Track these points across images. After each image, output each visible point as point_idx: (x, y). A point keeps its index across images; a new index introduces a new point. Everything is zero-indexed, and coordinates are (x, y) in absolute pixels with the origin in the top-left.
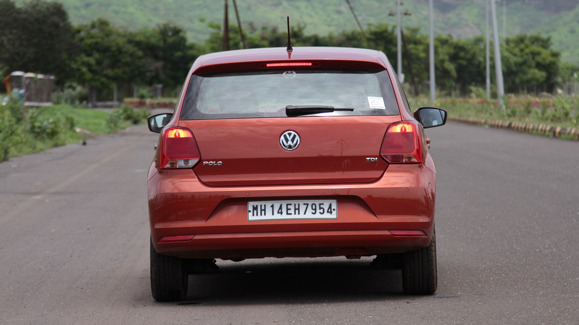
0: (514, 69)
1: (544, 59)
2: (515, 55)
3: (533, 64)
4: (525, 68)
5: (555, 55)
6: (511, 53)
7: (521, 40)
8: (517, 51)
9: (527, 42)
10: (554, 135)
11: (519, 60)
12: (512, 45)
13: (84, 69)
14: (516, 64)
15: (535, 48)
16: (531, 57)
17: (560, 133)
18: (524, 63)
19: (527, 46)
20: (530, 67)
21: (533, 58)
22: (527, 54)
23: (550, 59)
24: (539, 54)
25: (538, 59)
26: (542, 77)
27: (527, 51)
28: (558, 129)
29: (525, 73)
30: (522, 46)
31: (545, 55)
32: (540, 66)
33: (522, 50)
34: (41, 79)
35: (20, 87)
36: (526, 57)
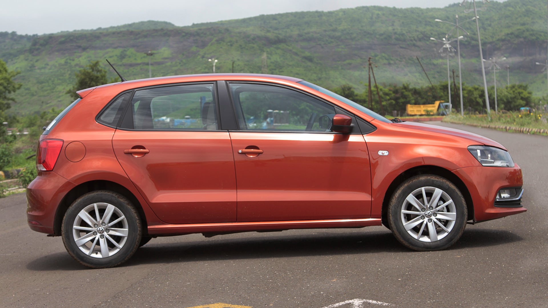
0: (510, 100)
1: (524, 95)
2: (510, 94)
3: (520, 98)
4: (515, 100)
5: (530, 93)
6: (508, 93)
7: (513, 87)
8: (511, 92)
9: (516, 87)
10: (506, 130)
11: (513, 96)
12: (509, 89)
13: (307, 108)
14: (511, 98)
15: (520, 90)
16: (518, 95)
17: (508, 130)
18: (515, 97)
19: (516, 90)
20: (518, 99)
21: (519, 95)
22: (516, 93)
23: (527, 95)
24: (522, 93)
25: (522, 95)
26: (524, 104)
27: (516, 91)
28: (508, 128)
29: (515, 102)
30: (514, 89)
31: (525, 94)
32: (522, 98)
33: (514, 92)
34: (282, 113)
35: (271, 117)
36: (516, 95)
